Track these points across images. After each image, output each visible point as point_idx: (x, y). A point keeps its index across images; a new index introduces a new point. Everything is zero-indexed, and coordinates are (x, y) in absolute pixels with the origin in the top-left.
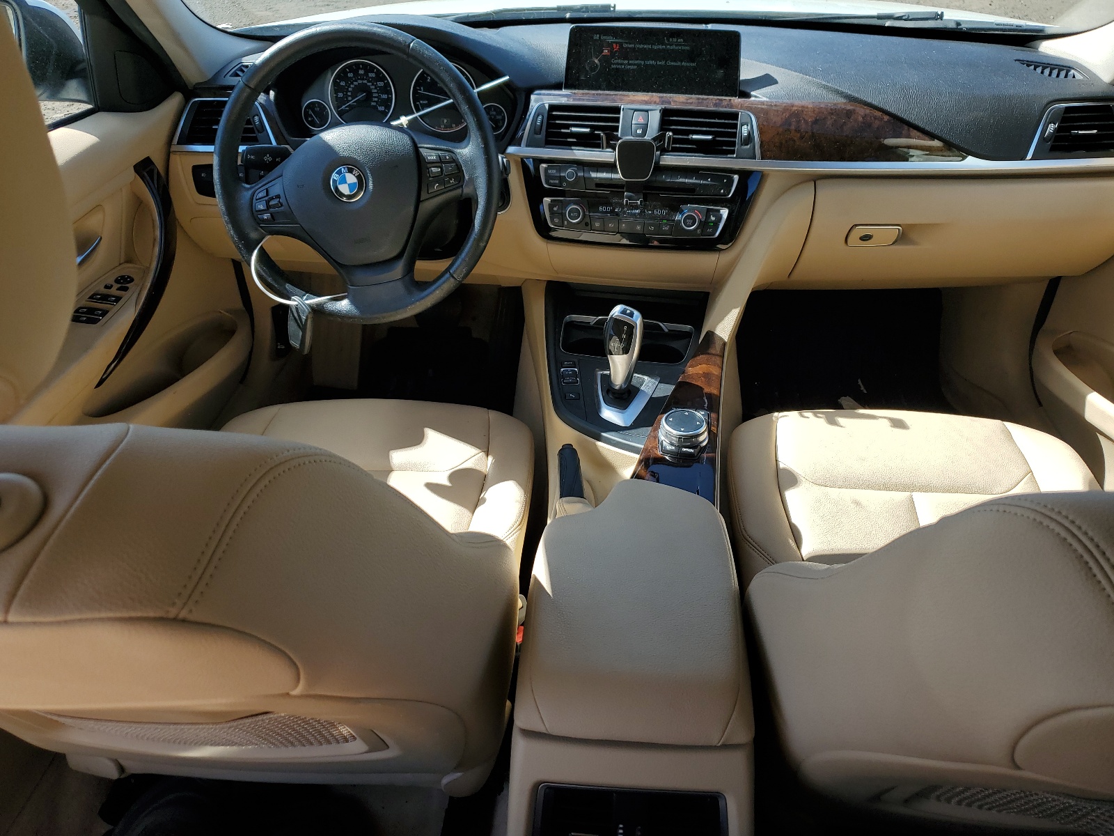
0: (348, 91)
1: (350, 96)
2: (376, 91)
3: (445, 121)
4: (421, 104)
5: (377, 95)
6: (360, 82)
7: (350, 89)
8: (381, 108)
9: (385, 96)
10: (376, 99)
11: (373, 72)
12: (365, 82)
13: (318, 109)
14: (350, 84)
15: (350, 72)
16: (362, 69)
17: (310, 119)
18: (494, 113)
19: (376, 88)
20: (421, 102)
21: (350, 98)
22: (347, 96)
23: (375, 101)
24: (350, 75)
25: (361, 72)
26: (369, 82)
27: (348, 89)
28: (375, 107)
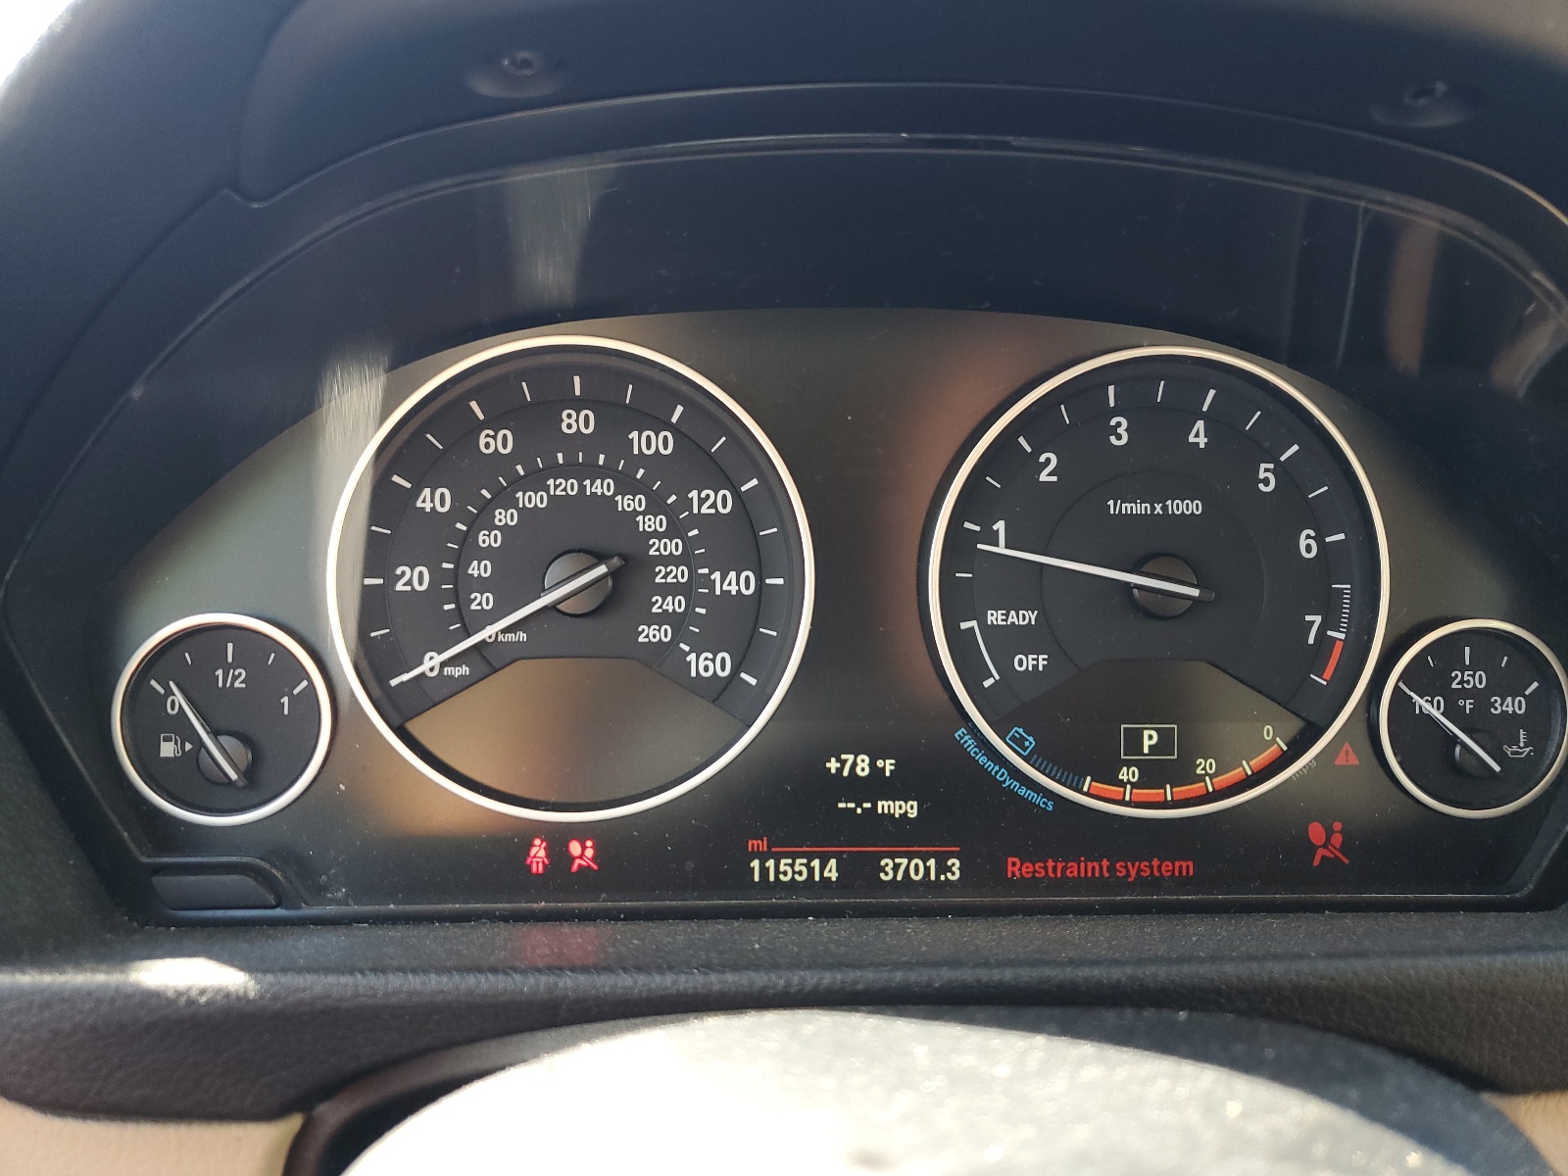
0: (467, 549)
1: (482, 585)
2: (674, 547)
3: (1150, 738)
4: (988, 630)
5: (680, 574)
6: (567, 487)
7: (487, 539)
8: (709, 665)
9: (737, 583)
10: (674, 604)
11: (660, 424)
12: (601, 487)
13: (239, 679)
14: (487, 509)
15: (494, 423)
16: (578, 405)
17: (168, 750)
18: (1478, 680)
19: (674, 531)
20: (995, 617)
21: (482, 601)
22: (461, 586)
23: (664, 618)
24: (496, 442)
25: (576, 422)
26: (626, 486)
27: (467, 540)
28: (664, 661)
